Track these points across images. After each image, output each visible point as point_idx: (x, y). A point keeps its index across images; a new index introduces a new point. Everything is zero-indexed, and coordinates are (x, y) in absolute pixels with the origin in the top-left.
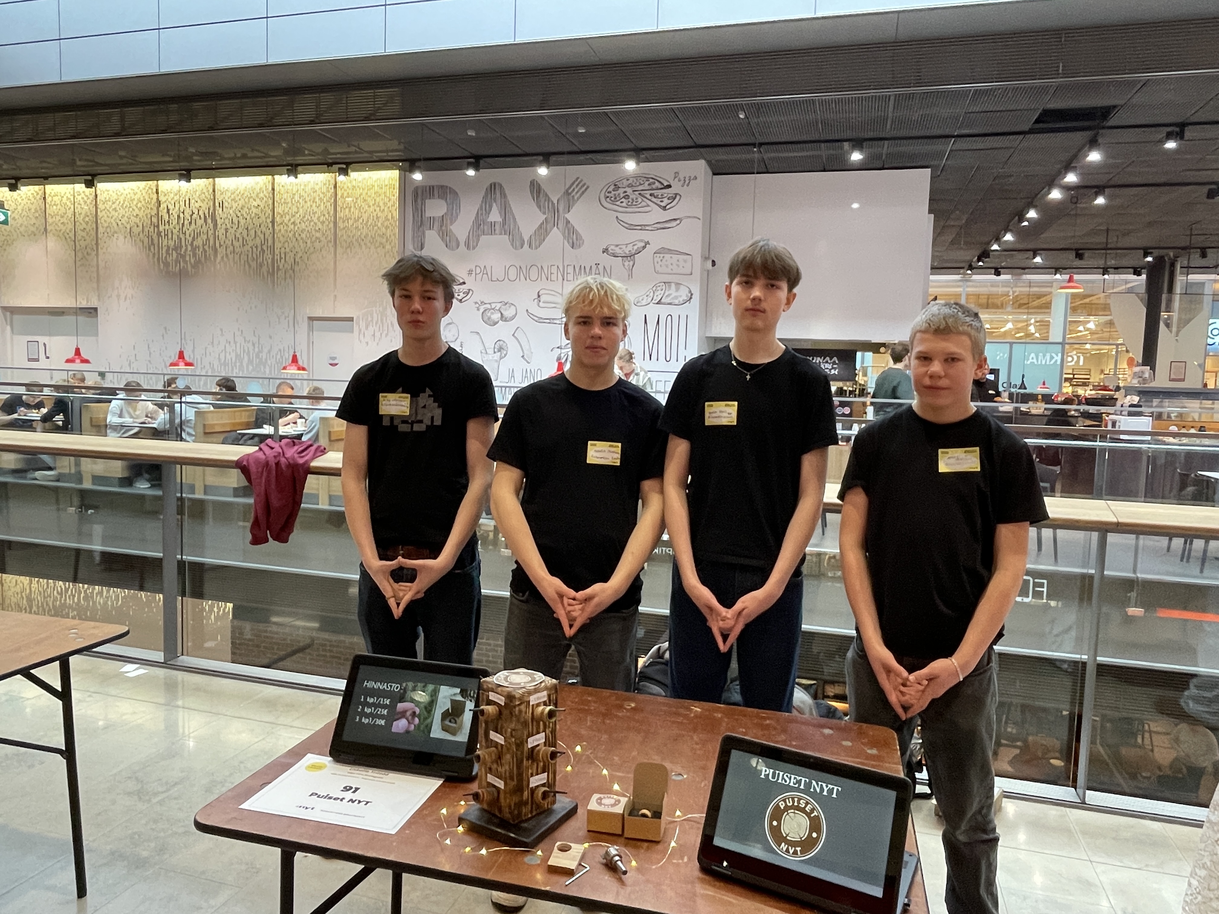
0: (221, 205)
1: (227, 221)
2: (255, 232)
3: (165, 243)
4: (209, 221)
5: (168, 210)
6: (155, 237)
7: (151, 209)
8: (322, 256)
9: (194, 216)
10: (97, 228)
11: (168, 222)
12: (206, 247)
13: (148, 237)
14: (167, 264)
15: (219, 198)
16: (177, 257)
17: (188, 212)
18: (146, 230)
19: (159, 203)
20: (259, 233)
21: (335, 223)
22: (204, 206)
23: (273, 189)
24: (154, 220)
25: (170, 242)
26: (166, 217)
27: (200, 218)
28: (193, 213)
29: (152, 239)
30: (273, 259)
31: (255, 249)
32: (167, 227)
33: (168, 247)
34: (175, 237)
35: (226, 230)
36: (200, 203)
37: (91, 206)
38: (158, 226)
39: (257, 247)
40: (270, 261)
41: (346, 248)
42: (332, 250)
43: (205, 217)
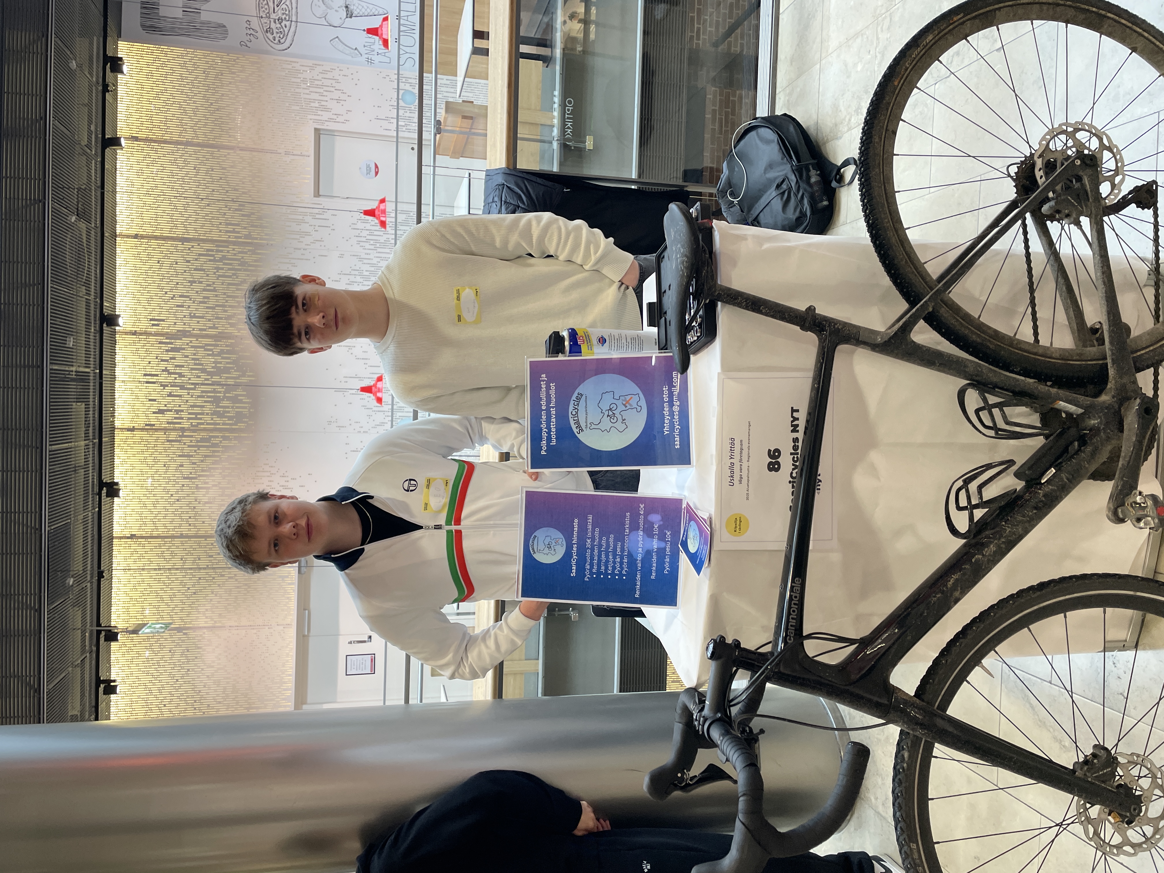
0: (156, 321)
1: (180, 315)
2: (195, 270)
3: (208, 419)
4: (178, 343)
5: (161, 412)
6: (198, 436)
7: (157, 440)
8: (232, 167)
9: (171, 368)
10: (182, 536)
11: (177, 412)
12: (217, 350)
13: (199, 447)
14: (239, 417)
15: (144, 325)
16: (228, 399)
17: (163, 378)
18: (187, 450)
19: (149, 428)
20: (197, 264)
21: (187, 144)
22: (156, 351)
23: (136, 236)
24: (173, 435)
25: (206, 410)
26: (169, 416)
27: (174, 358)
28: (166, 370)
29: (203, 440)
30: (234, 243)
31: (221, 272)
32: (184, 415)
33: (215, 413)
34: (200, 400)
35: (192, 316)
36: (152, 358)
37: (148, 547)
38: (183, 430)
39: (218, 269)
40: (237, 249)
41: (222, 131)
42: (224, 152)
43: (173, 350)
